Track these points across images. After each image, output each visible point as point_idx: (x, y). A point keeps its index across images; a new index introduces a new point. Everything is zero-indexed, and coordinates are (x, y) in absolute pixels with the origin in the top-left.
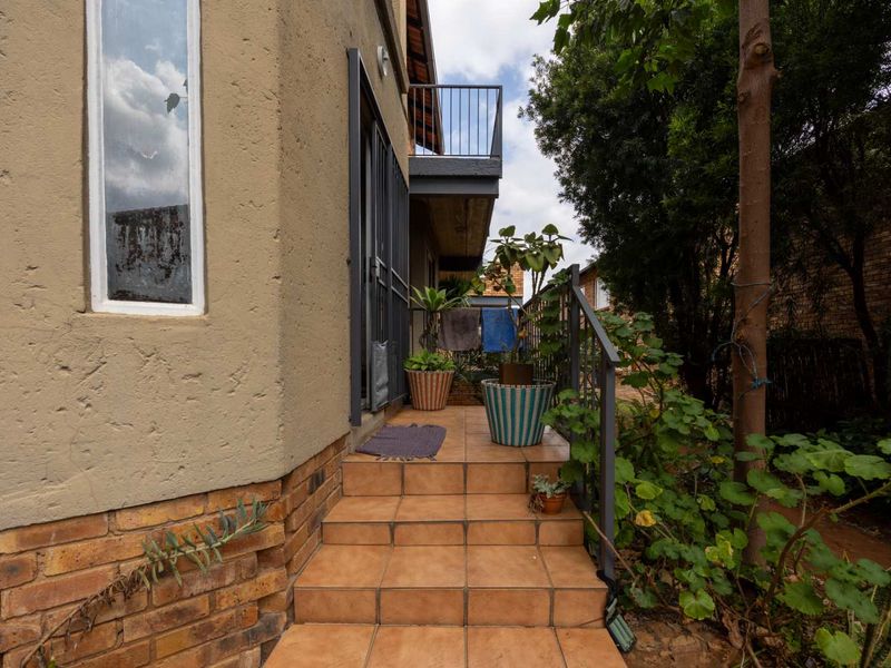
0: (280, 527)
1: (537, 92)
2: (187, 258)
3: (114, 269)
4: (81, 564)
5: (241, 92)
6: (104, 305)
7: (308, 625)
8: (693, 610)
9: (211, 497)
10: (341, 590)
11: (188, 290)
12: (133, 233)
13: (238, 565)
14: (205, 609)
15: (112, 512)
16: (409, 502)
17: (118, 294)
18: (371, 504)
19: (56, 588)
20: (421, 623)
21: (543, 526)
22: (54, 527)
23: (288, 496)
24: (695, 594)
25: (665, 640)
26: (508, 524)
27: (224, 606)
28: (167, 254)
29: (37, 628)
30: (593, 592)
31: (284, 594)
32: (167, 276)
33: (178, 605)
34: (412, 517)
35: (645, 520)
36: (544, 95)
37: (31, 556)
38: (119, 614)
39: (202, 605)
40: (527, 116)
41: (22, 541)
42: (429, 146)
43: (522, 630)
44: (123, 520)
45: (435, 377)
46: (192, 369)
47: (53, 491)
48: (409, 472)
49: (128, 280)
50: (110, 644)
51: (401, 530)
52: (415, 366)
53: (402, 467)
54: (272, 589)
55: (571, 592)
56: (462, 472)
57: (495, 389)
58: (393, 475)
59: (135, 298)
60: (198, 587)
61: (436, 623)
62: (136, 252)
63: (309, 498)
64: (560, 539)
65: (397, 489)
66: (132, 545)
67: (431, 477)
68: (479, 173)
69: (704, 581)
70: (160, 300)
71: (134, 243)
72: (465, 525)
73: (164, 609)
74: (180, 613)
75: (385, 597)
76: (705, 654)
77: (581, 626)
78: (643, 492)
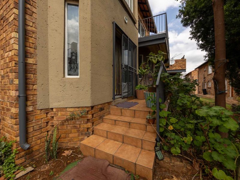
0: (91, 116)
1: (181, 10)
2: (78, 68)
3: (69, 71)
4: (62, 115)
5: (85, 39)
6: (67, 76)
7: (96, 135)
8: (174, 152)
9: (80, 108)
10: (101, 130)
11: (78, 74)
12: (71, 65)
13: (84, 121)
14: (79, 127)
15: (66, 108)
16: (121, 117)
17: (69, 75)
18: (114, 116)
19: (59, 118)
20: (115, 140)
21: (148, 127)
22: (60, 109)
23: (93, 110)
24: (175, 148)
25: (173, 161)
26: (139, 125)
27: (82, 127)
28: (75, 68)
29: (57, 123)
30: (152, 143)
31: (92, 128)
32: (75, 71)
33: (75, 125)
34: (119, 119)
35: (171, 128)
36: (184, 10)
37: (57, 112)
38: (67, 124)
39: (78, 126)
40: (179, 17)
41: (56, 110)
42: (153, 32)
43: (135, 147)
44: (68, 109)
45: (142, 91)
46: (77, 86)
47: (59, 103)
48: (123, 111)
49: (70, 72)
50: (66, 128)
51: (117, 122)
52: (137, 88)
53: (121, 109)
54: (89, 127)
55: (146, 141)
56: (134, 112)
57: (147, 93)
58: (119, 111)
59: (71, 75)
60: (78, 123)
61: (117, 141)
62: (71, 68)
63: (99, 112)
64: (152, 131)
65: (120, 114)
66: (69, 114)
67: (127, 112)
68: (159, 38)
69: (179, 145)
70: (74, 75)
71: (71, 67)
72: (130, 123)
73: (73, 125)
74: (75, 126)
75: (108, 133)
76: (185, 168)
77: (149, 150)
78: (172, 121)
